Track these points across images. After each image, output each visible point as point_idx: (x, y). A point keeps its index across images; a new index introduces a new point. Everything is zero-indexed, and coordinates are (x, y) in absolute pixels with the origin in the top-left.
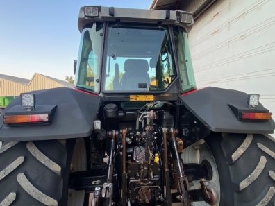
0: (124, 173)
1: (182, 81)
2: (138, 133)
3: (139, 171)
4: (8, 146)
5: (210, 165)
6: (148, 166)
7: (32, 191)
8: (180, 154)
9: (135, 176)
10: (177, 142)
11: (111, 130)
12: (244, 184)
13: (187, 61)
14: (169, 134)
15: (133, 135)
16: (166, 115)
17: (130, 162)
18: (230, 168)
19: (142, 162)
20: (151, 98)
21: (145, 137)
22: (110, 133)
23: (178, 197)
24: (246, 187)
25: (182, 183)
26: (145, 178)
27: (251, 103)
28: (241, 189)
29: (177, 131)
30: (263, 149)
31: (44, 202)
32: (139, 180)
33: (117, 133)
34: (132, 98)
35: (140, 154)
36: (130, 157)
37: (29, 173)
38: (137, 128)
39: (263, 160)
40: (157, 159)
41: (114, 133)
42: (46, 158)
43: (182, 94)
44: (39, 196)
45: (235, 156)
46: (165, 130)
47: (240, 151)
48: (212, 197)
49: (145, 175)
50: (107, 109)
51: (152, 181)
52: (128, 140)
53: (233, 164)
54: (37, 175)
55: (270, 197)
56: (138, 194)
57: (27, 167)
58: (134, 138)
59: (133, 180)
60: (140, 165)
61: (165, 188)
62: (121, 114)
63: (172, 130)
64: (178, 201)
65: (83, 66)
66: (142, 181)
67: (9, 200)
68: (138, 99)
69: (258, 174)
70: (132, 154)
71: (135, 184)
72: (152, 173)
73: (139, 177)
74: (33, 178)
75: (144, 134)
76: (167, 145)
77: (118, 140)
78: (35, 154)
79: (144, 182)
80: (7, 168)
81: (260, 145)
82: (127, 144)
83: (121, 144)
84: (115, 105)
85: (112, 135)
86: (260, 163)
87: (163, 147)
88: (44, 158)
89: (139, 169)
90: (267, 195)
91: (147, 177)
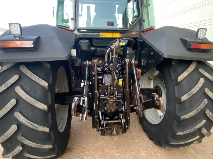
0: (96, 91)
1: (144, 21)
2: (106, 64)
3: (107, 91)
4: (5, 68)
5: (161, 89)
6: (114, 87)
7: (28, 99)
8: (138, 79)
9: (104, 94)
10: (136, 71)
11: (85, 61)
12: (184, 98)
13: (149, 5)
14: (130, 64)
15: (103, 66)
16: (129, 51)
17: (100, 85)
18: (176, 87)
19: (109, 84)
20: (118, 35)
21: (112, 67)
22: (84, 63)
23: (135, 108)
24: (185, 99)
25: (138, 98)
26: (111, 95)
27: (199, 36)
28: (182, 100)
29: (137, 62)
30: (203, 73)
31: (37, 106)
32: (107, 97)
33: (90, 63)
34: (102, 35)
35: (107, 79)
36: (100, 82)
37: (24, 87)
38: (106, 60)
39: (202, 80)
40: (120, 83)
41: (88, 63)
42: (36, 76)
43: (143, 32)
44: (33, 102)
45: (180, 78)
46: (127, 60)
47: (185, 74)
48: (160, 104)
49: (112, 93)
50: (81, 43)
51: (116, 97)
52: (99, 69)
53: (178, 84)
54: (30, 88)
55: (203, 107)
56: (106, 107)
57: (22, 82)
58: (104, 68)
59: (102, 97)
60: (107, 86)
61: (126, 102)
62: (93, 48)
63: (133, 61)
64: (135, 111)
65: (60, 9)
66: (109, 97)
67: (11, 104)
68: (107, 36)
69: (196, 91)
70: (102, 80)
71: (104, 100)
72: (116, 92)
73: (107, 95)
74: (27, 90)
75: (111, 65)
76: (129, 73)
77: (91, 68)
78: (27, 73)
79: (111, 98)
80: (7, 83)
81: (201, 70)
82: (98, 71)
83: (93, 71)
84: (88, 41)
85: (86, 64)
86: (199, 83)
87: (126, 74)
88: (34, 76)
89: (107, 89)
90: (201, 105)
91: (113, 95)
